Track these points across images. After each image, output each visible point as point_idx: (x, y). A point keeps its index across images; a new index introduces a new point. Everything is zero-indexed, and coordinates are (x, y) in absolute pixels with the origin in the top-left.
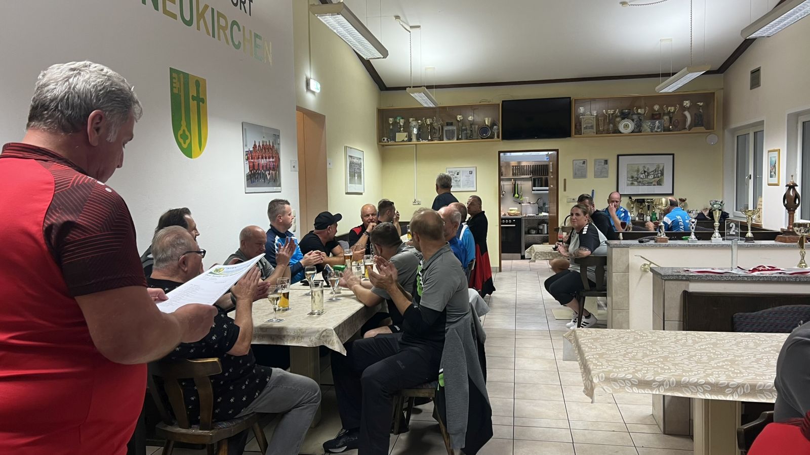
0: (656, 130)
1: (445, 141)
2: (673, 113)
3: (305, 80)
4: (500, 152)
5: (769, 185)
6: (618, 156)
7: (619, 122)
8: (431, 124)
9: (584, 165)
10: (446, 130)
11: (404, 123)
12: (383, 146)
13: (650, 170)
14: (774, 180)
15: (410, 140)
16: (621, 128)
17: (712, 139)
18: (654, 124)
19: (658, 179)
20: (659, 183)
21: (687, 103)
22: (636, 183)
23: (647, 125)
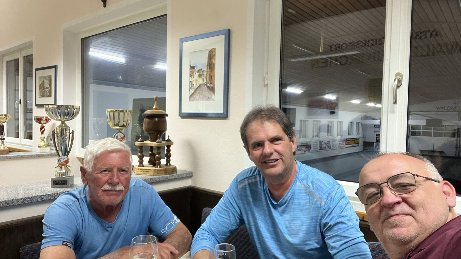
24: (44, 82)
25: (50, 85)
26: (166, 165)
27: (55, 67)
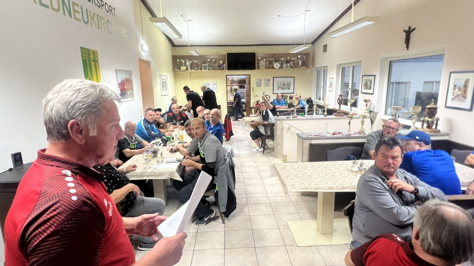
0: (288, 67)
1: (203, 70)
2: (295, 60)
3: (141, 46)
4: (226, 75)
5: (329, 91)
6: (274, 77)
7: (274, 64)
8: (197, 63)
9: (260, 81)
10: (203, 66)
11: (185, 62)
12: (175, 72)
13: (285, 84)
14: (331, 89)
15: (187, 70)
16: (275, 66)
17: (308, 71)
18: (287, 65)
19: (288, 87)
20: (289, 89)
21: (299, 57)
22: (280, 89)
23: (285, 65)
24: (367, 82)
25: (371, 84)
26: (435, 129)
27: (375, 76)
